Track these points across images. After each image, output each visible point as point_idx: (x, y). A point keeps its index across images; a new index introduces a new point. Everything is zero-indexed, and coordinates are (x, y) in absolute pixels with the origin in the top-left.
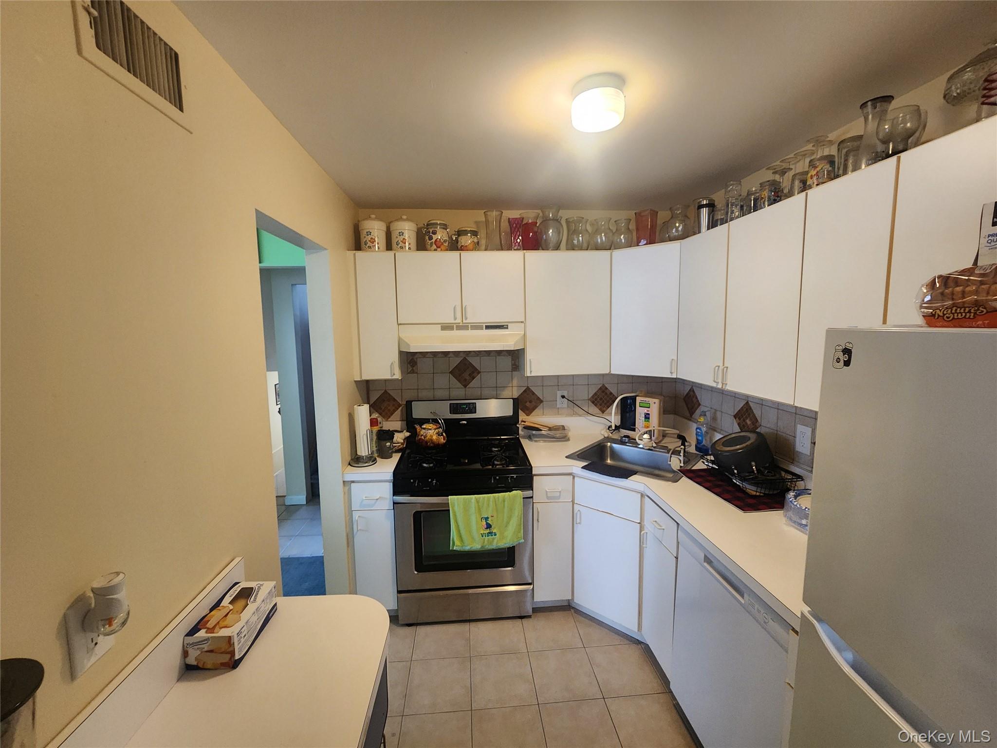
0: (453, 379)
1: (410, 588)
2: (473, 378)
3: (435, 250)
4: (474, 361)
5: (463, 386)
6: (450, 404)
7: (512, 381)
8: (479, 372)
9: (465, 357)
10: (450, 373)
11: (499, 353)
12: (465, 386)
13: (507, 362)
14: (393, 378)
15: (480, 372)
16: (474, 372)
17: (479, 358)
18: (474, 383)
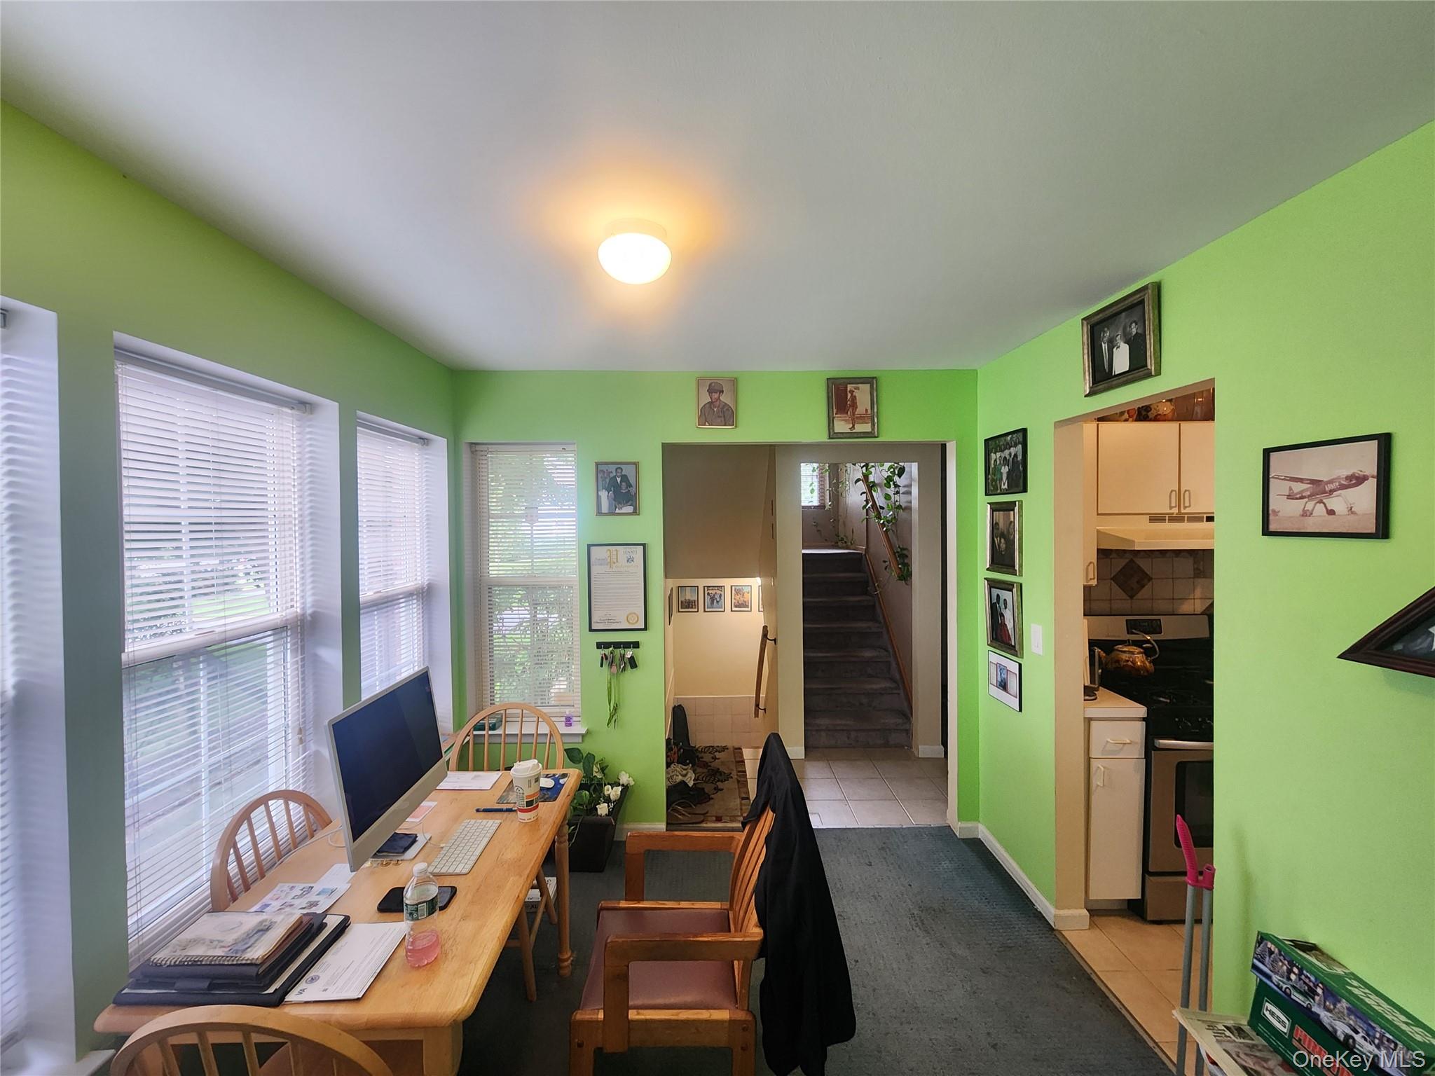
0: (1115, 587)
1: (1167, 870)
2: (1143, 586)
3: (1126, 420)
4: (1144, 564)
5: (1129, 596)
6: (1127, 620)
7: (1194, 590)
8: (1150, 579)
9: (1132, 559)
10: (1111, 579)
11: (1178, 553)
12: (1131, 597)
13: (1188, 565)
14: (1089, 584)
15: (1152, 579)
16: (1144, 578)
17: (1150, 560)
18: (1145, 592)
